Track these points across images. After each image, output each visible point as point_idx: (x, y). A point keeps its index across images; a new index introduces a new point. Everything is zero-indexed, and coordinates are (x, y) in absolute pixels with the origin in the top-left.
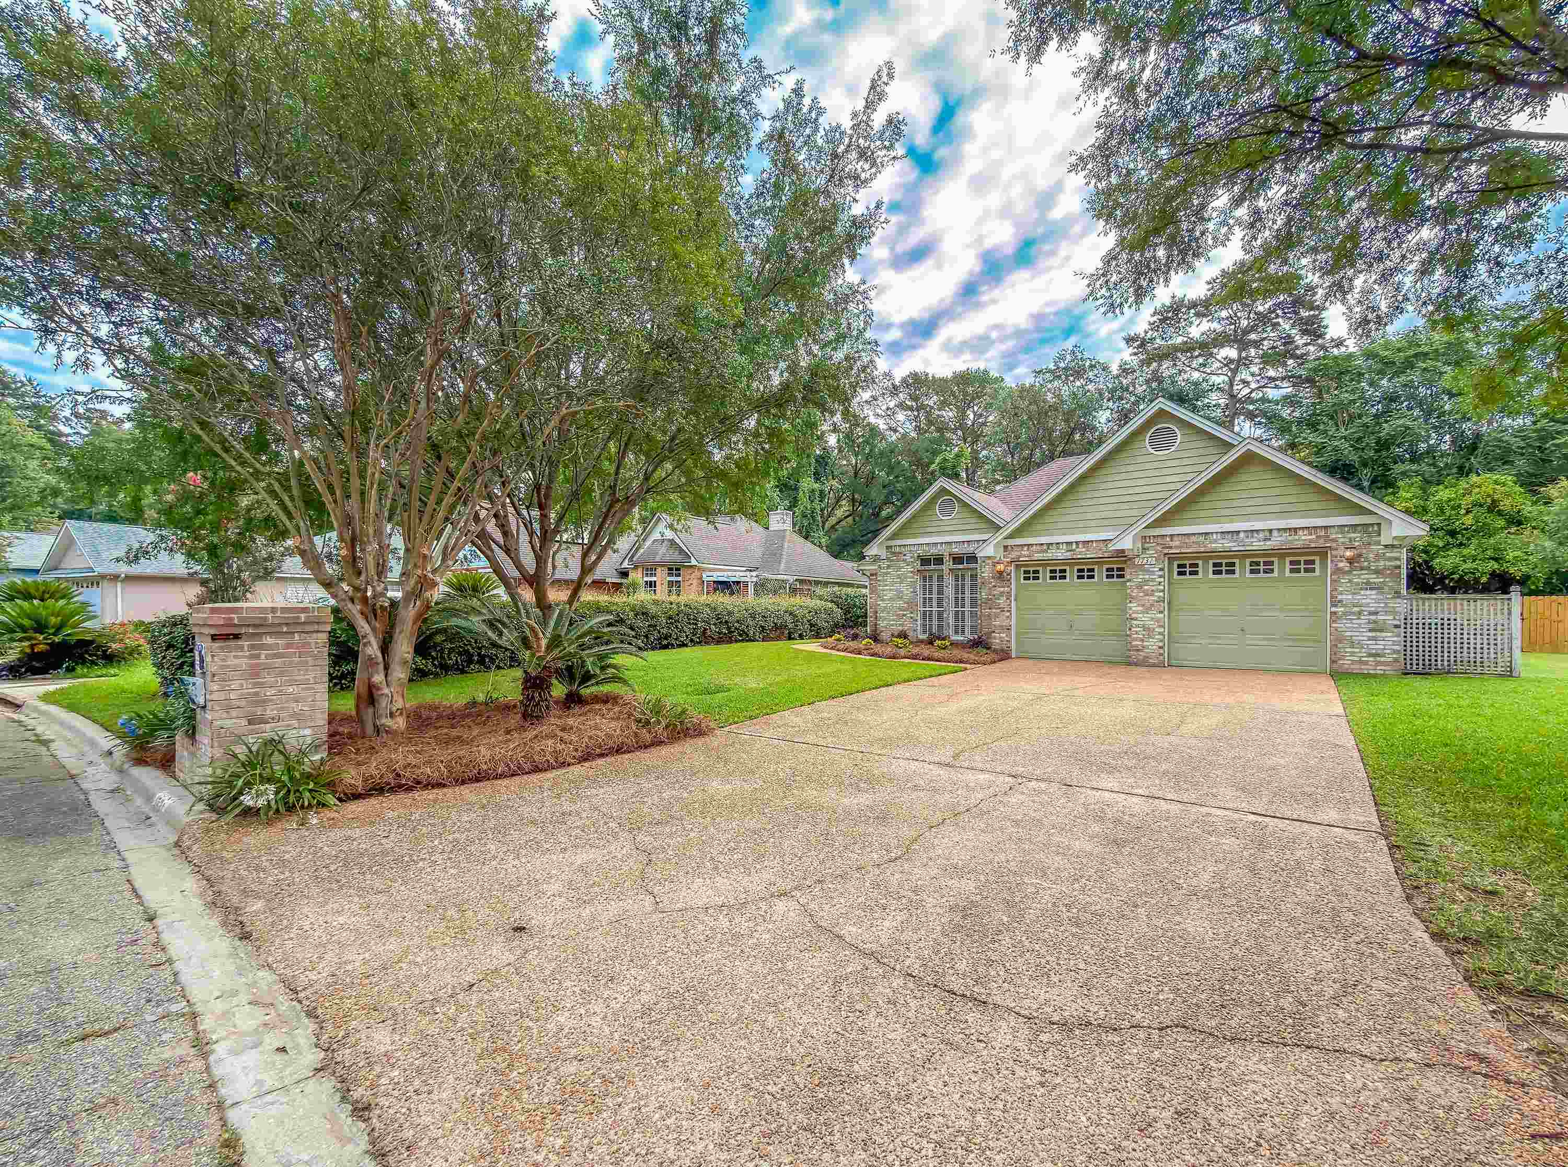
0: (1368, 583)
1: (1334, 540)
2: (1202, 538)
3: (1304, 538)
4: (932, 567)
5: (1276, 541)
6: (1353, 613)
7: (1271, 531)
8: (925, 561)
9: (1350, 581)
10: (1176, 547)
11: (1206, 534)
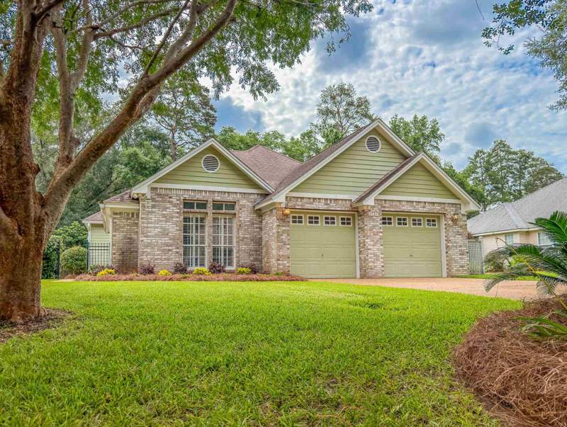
0: (458, 232)
1: (447, 210)
2: (398, 203)
3: (437, 208)
4: (196, 210)
5: (428, 208)
6: (455, 246)
7: (425, 203)
8: (188, 204)
9: (453, 231)
10: (388, 207)
11: (400, 201)
